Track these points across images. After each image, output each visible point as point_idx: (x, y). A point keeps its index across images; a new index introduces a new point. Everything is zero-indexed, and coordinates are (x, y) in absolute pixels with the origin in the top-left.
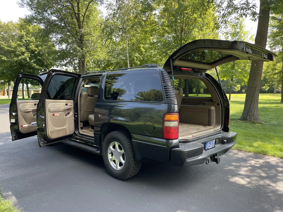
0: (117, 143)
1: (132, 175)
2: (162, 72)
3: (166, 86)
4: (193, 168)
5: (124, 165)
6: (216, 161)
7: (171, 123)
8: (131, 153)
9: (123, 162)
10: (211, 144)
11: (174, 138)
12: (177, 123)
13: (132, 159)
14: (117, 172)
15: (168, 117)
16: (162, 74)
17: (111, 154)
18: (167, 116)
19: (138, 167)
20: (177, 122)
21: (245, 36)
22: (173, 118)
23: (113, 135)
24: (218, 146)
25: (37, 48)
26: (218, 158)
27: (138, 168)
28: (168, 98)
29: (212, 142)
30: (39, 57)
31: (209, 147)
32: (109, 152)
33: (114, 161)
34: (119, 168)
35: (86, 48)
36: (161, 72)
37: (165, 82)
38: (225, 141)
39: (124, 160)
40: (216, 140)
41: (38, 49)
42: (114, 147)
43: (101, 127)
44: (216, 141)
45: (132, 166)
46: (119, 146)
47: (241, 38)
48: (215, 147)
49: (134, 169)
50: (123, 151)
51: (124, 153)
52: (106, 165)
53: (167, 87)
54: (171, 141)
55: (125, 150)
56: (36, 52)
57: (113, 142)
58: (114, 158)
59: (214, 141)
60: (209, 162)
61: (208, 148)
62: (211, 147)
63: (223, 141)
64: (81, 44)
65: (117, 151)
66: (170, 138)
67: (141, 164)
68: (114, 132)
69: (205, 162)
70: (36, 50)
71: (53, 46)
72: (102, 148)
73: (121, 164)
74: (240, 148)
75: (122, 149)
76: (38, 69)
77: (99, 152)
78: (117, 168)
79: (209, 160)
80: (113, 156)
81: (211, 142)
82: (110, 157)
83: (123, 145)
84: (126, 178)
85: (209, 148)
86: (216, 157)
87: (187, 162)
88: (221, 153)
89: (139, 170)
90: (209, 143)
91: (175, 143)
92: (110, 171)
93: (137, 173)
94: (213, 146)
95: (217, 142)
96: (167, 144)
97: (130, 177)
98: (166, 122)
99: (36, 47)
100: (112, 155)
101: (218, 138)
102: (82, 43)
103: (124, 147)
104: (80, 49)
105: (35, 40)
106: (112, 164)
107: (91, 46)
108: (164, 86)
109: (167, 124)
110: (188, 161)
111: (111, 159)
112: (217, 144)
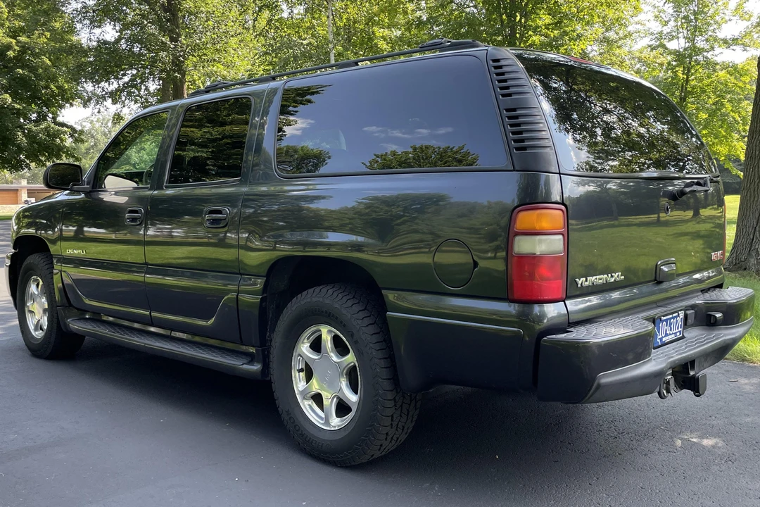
0: (330, 332)
1: (389, 446)
2: (498, 61)
3: (514, 110)
4: (601, 422)
5: (354, 409)
6: (694, 385)
7: (540, 242)
8: (383, 363)
9: (352, 398)
10: (670, 324)
11: (550, 298)
12: (560, 240)
13: (387, 385)
14: (327, 437)
15: (526, 219)
16: (496, 68)
17: (302, 374)
18: (522, 215)
19: (411, 414)
20: (561, 237)
21: (719, 4)
22: (545, 224)
23: (314, 300)
24: (693, 333)
25: (14, 37)
26: (700, 374)
27: (409, 421)
28: (524, 148)
29: (673, 318)
30: (20, 71)
31: (667, 335)
32: (297, 364)
33: (318, 399)
34: (336, 422)
35: (189, 36)
36: (495, 61)
37: (510, 95)
38: (719, 315)
39: (355, 391)
40: (688, 312)
41: (18, 42)
42: (316, 346)
43: (265, 274)
44: (686, 317)
45: (389, 412)
46: (337, 341)
47: (706, 10)
48: (683, 337)
49: (395, 424)
50: (351, 358)
51: (354, 367)
52: (285, 417)
53: (519, 112)
54: (537, 308)
55: (359, 355)
56: (11, 54)
57: (313, 329)
58: (315, 386)
59: (682, 314)
60: (668, 392)
61: (661, 339)
62: (672, 337)
63: (711, 315)
64: (172, 24)
65: (329, 358)
66: (534, 298)
67: (418, 405)
68: (317, 289)
69: (658, 389)
70: (9, 47)
71: (72, 30)
72: (269, 352)
73: (342, 408)
74: (749, 355)
75: (348, 352)
76: (19, 113)
77: (256, 367)
78: (327, 422)
79: (668, 383)
80: (314, 381)
81: (670, 319)
82: (299, 383)
83: (350, 336)
84: (365, 459)
85: (665, 339)
86: (692, 373)
87: (599, 386)
88: (706, 360)
89: (410, 426)
90: (666, 320)
91: (553, 318)
92: (302, 435)
93: (403, 437)
94: (679, 335)
95: (690, 321)
96: (524, 320)
97: (378, 454)
98: (518, 238)
99: (11, 37)
100: (309, 377)
101: (693, 307)
102: (173, 19)
103: (355, 343)
104: (166, 39)
105: (9, 12)
106: (308, 407)
107: (206, 29)
108: (507, 110)
109: (524, 245)
110: (604, 381)
111: (304, 394)
112: (692, 326)
